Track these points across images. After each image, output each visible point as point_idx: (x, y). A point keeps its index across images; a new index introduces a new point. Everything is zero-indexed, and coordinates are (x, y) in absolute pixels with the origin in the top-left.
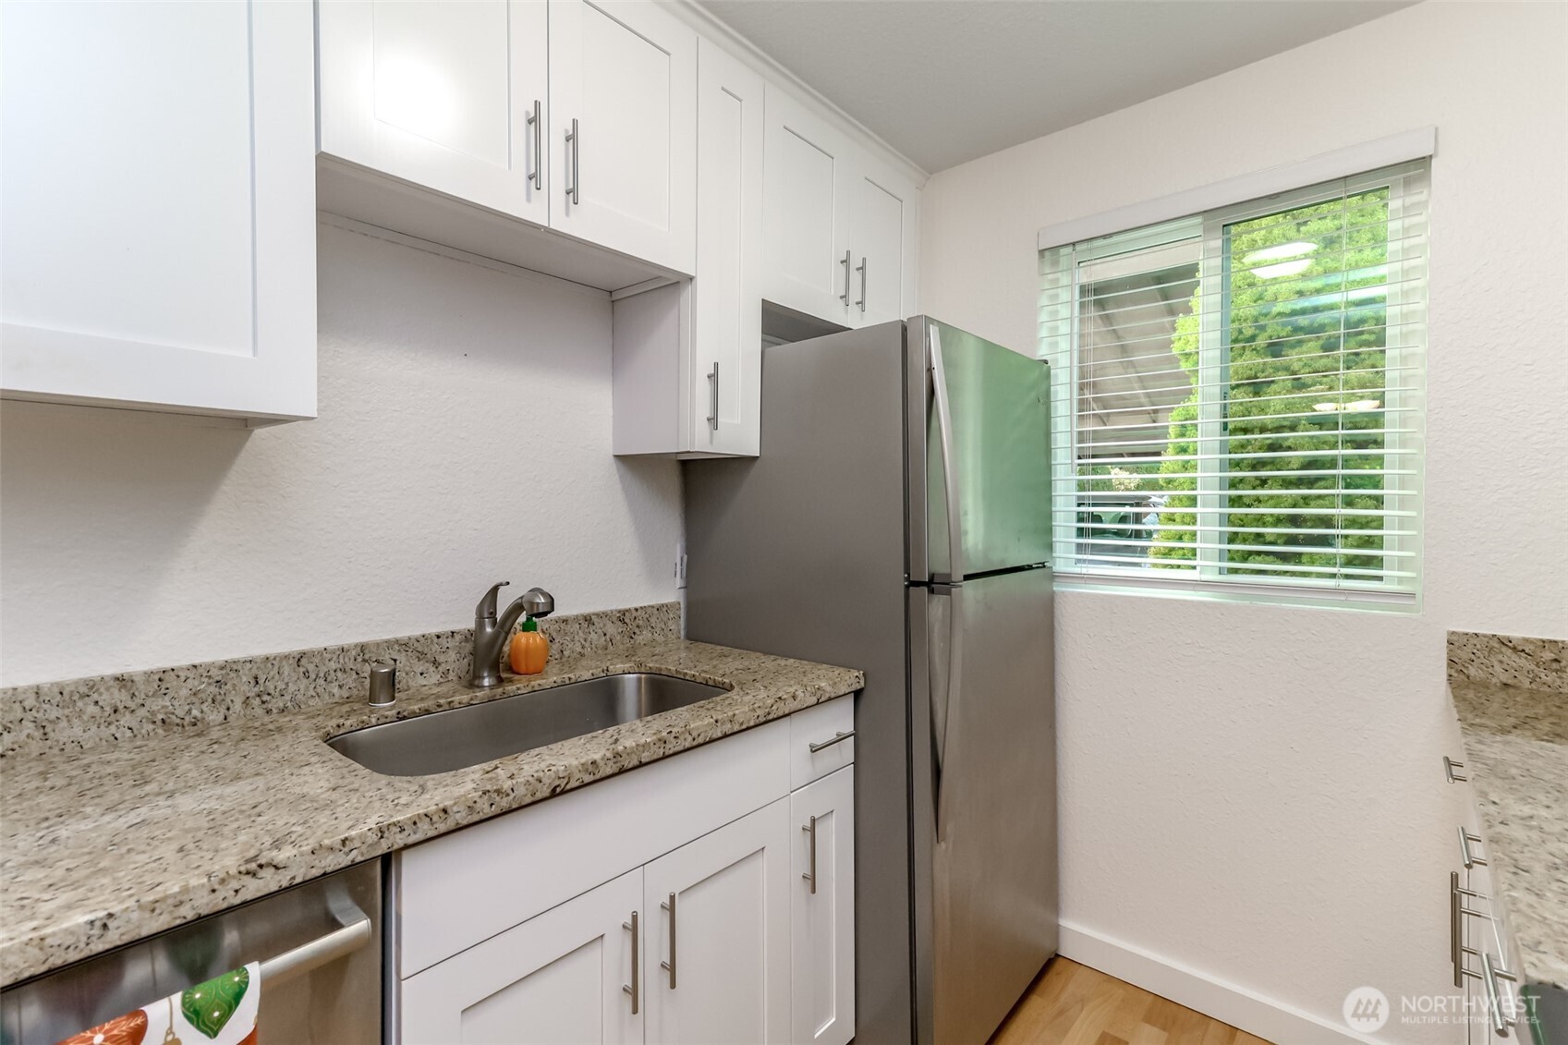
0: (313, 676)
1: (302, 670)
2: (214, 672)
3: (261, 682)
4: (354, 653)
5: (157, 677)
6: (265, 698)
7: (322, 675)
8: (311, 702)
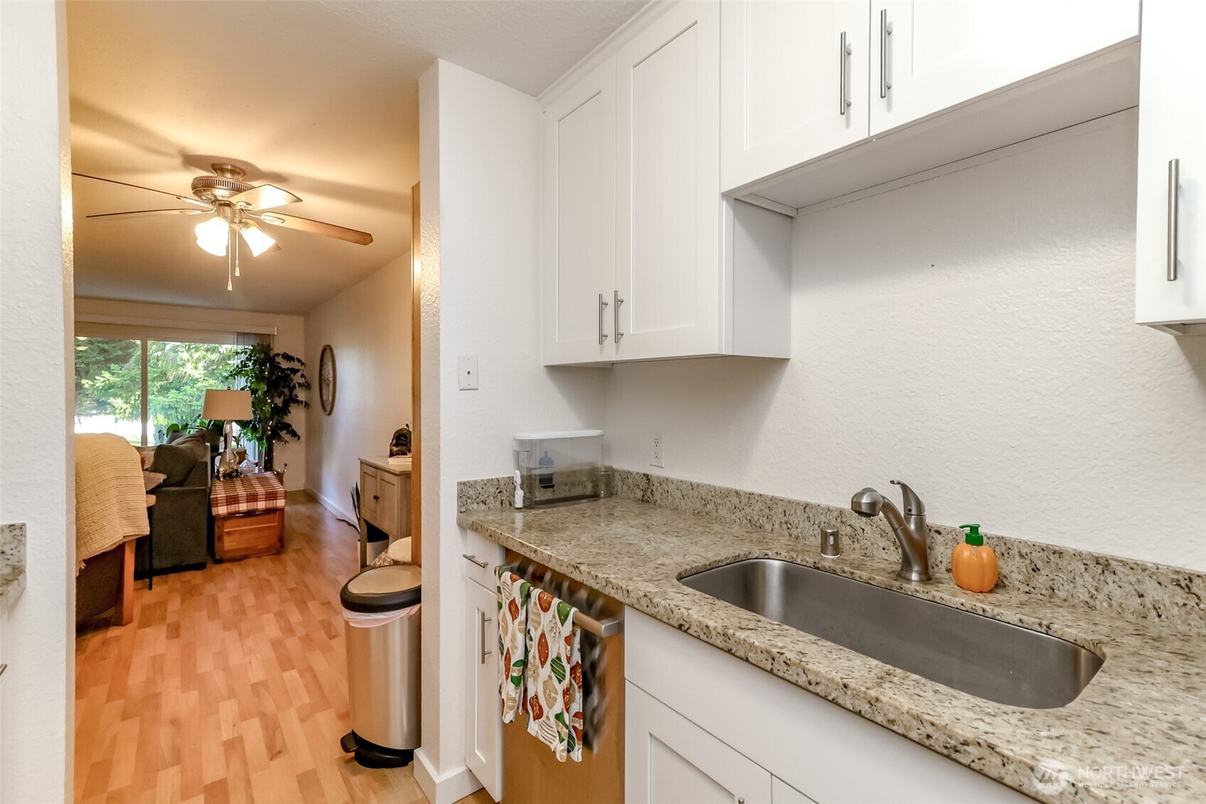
0: (812, 522)
1: (806, 515)
2: (768, 501)
3: (787, 515)
4: (835, 514)
5: (748, 496)
6: (789, 526)
7: (817, 522)
8: (811, 538)
